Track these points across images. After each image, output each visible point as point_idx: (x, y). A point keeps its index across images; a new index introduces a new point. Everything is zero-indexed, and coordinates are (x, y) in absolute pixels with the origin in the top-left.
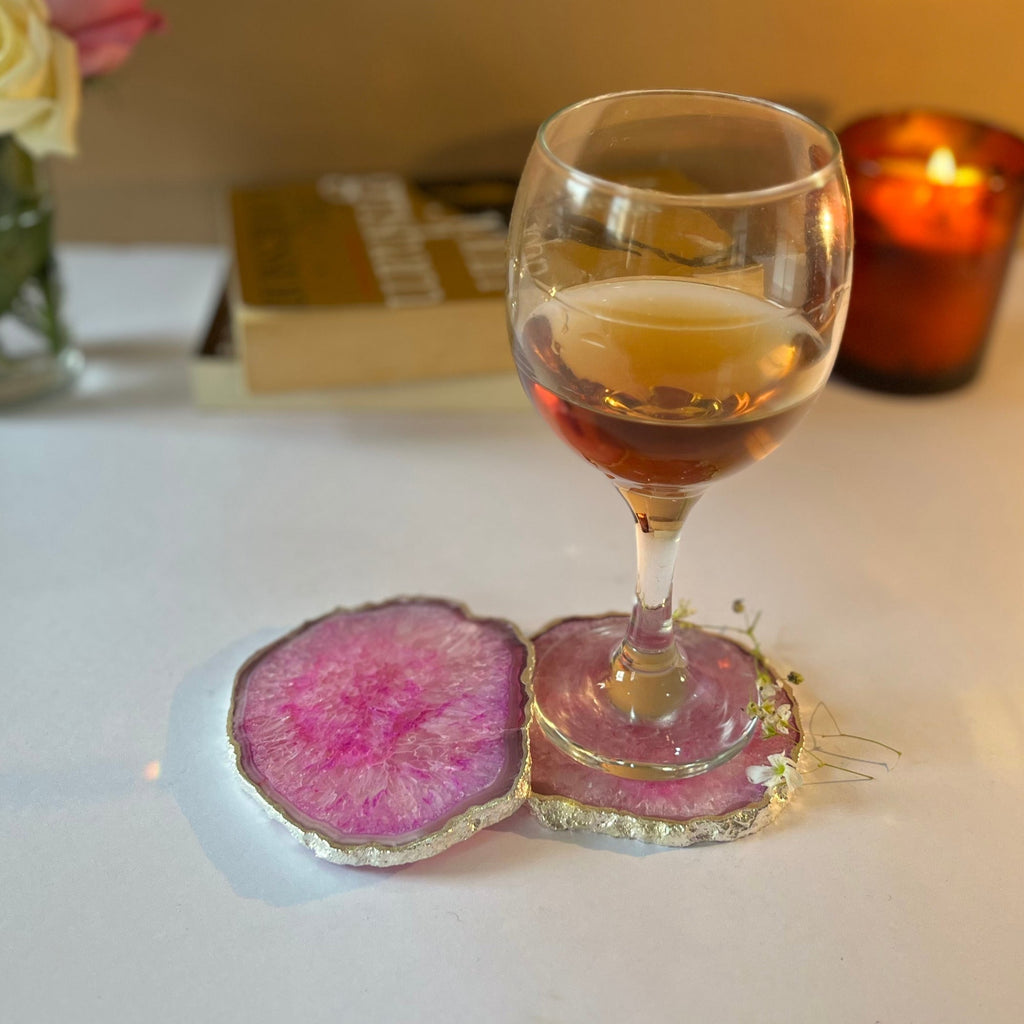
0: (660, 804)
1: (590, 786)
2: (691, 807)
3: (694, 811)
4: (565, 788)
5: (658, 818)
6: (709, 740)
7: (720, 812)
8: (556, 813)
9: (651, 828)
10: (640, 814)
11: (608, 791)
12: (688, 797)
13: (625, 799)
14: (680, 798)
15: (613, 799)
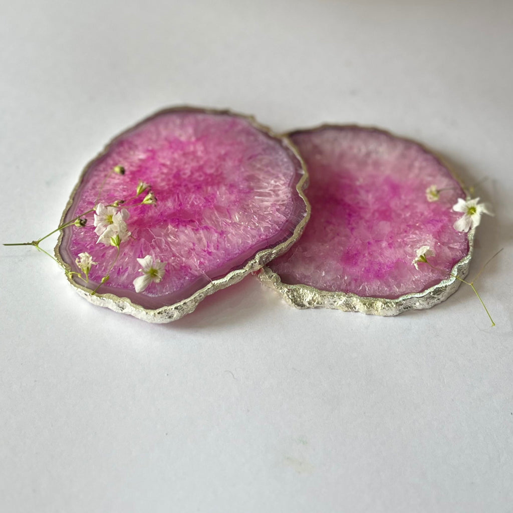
0: (375, 286)
1: (323, 274)
2: (399, 286)
3: (401, 290)
4: (305, 277)
5: (376, 297)
6: (405, 234)
7: (420, 290)
8: (300, 297)
9: (371, 305)
10: (362, 294)
11: (337, 277)
12: (395, 278)
13: (350, 283)
14: (390, 280)
15: (341, 284)
